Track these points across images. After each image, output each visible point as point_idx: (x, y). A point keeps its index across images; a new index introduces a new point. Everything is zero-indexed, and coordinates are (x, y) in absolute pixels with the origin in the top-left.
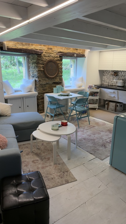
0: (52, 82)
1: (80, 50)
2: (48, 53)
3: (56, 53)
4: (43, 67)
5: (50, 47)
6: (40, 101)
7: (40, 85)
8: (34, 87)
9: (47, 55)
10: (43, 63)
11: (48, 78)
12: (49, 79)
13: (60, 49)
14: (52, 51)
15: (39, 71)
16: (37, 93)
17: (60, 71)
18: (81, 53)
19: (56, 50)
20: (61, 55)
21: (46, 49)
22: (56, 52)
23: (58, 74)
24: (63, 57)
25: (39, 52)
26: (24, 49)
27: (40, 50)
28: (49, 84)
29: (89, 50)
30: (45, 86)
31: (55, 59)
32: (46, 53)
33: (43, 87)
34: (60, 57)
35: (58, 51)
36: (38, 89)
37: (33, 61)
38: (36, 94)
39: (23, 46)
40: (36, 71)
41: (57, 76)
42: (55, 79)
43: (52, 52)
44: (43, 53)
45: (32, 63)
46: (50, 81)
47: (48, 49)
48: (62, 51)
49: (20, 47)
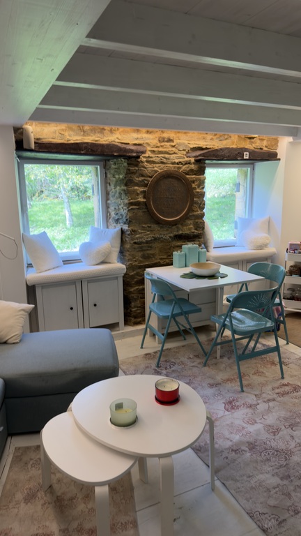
0: (172, 235)
1: (262, 140)
2: (161, 152)
3: (185, 153)
4: (144, 192)
5: (166, 135)
6: (132, 290)
7: (135, 243)
8: (116, 250)
9: (157, 160)
10: (143, 181)
11: (158, 222)
12: (161, 227)
13: (199, 139)
14: (173, 146)
15: (131, 204)
16: (124, 267)
17: (196, 203)
18: (265, 149)
19: (184, 143)
20: (200, 155)
21: (155, 142)
22: (184, 150)
23: (190, 210)
24: (207, 162)
25: (132, 151)
26: (87, 143)
27: (135, 145)
28: (162, 241)
29: (291, 139)
30: (151, 247)
31: (180, 168)
32: (153, 152)
33: (144, 248)
34: (198, 161)
35: (192, 146)
36: (127, 254)
37: (117, 176)
38: (122, 269)
39: (84, 135)
40: (125, 205)
41: (186, 217)
42: (180, 226)
43: (174, 149)
44: (143, 152)
45: (114, 183)
46: (166, 232)
47: (160, 141)
48: (202, 144)
49: (74, 137)
